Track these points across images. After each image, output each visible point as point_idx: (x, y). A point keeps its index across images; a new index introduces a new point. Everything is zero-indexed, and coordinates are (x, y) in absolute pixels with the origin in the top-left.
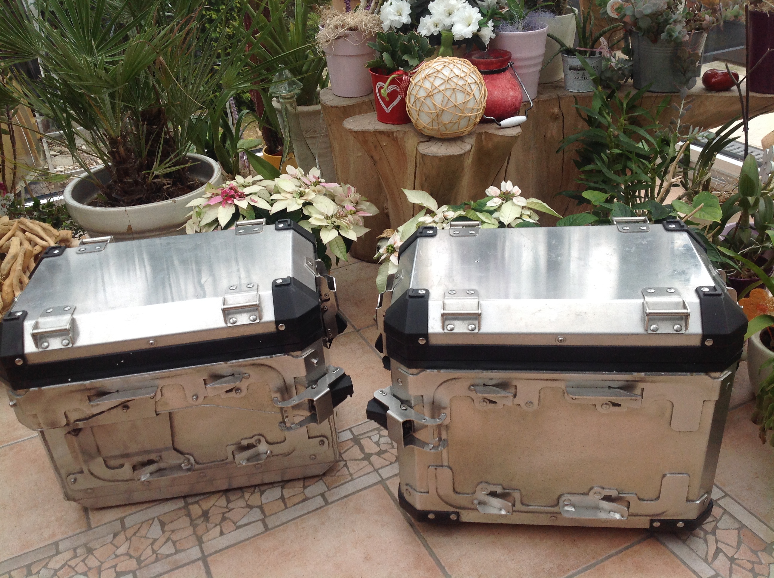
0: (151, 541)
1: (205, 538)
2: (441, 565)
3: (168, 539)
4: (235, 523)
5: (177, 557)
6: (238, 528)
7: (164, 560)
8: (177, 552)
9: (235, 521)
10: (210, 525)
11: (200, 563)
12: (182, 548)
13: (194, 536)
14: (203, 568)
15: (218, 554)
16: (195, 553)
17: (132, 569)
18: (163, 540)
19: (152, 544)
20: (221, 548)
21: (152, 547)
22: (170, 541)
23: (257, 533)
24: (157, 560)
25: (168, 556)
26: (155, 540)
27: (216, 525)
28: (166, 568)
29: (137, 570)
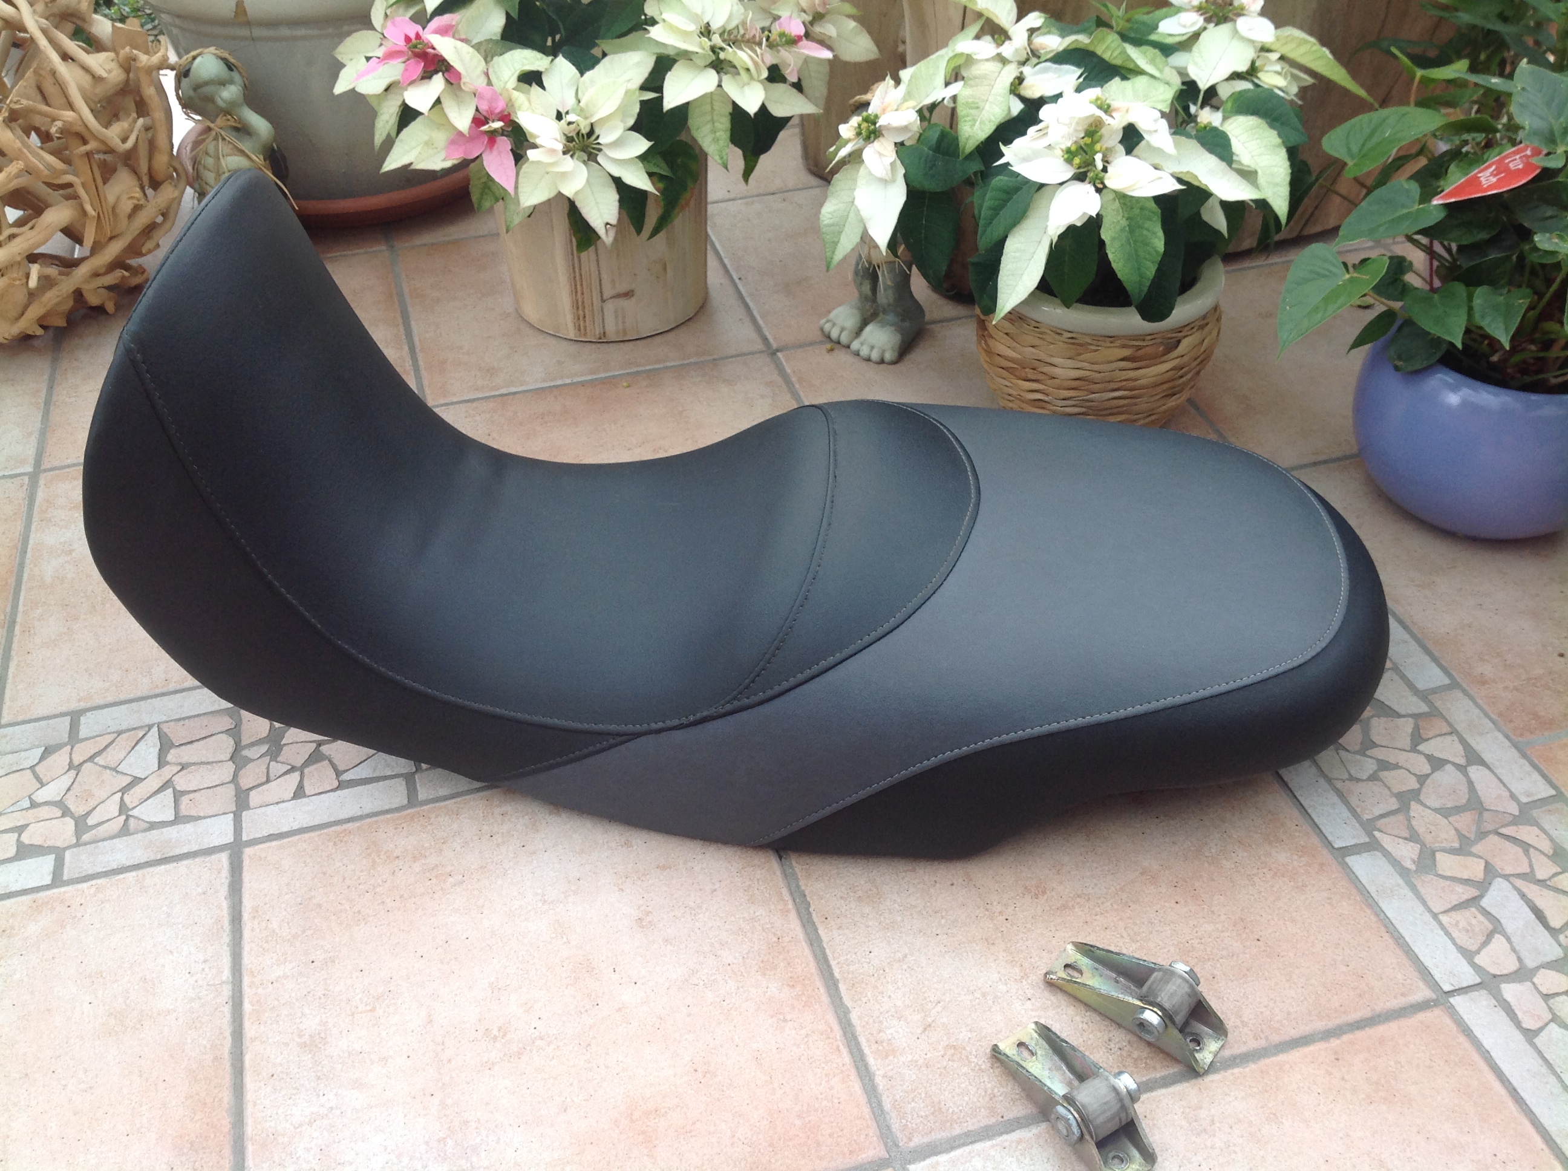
0: (127, 780)
1: (255, 797)
2: (832, 974)
3: (167, 784)
4: (338, 773)
5: (172, 832)
6: (342, 786)
7: (140, 836)
8: (179, 819)
9: (341, 768)
10: (277, 768)
11: (223, 859)
12: (193, 813)
13: (232, 786)
14: (225, 873)
15: (274, 843)
16: (220, 831)
17: (59, 844)
18: (154, 783)
19: (124, 790)
20: (285, 829)
21: (122, 799)
22: (171, 790)
23: (387, 807)
24: (125, 831)
25: (153, 826)
26: (136, 781)
27: (293, 769)
28: (141, 856)
29: (68, 847)
